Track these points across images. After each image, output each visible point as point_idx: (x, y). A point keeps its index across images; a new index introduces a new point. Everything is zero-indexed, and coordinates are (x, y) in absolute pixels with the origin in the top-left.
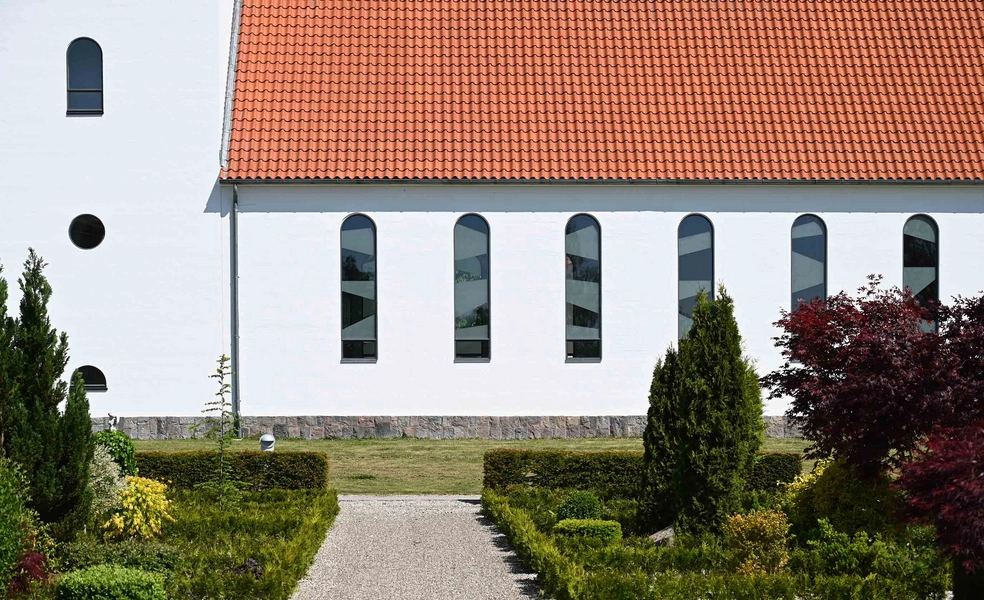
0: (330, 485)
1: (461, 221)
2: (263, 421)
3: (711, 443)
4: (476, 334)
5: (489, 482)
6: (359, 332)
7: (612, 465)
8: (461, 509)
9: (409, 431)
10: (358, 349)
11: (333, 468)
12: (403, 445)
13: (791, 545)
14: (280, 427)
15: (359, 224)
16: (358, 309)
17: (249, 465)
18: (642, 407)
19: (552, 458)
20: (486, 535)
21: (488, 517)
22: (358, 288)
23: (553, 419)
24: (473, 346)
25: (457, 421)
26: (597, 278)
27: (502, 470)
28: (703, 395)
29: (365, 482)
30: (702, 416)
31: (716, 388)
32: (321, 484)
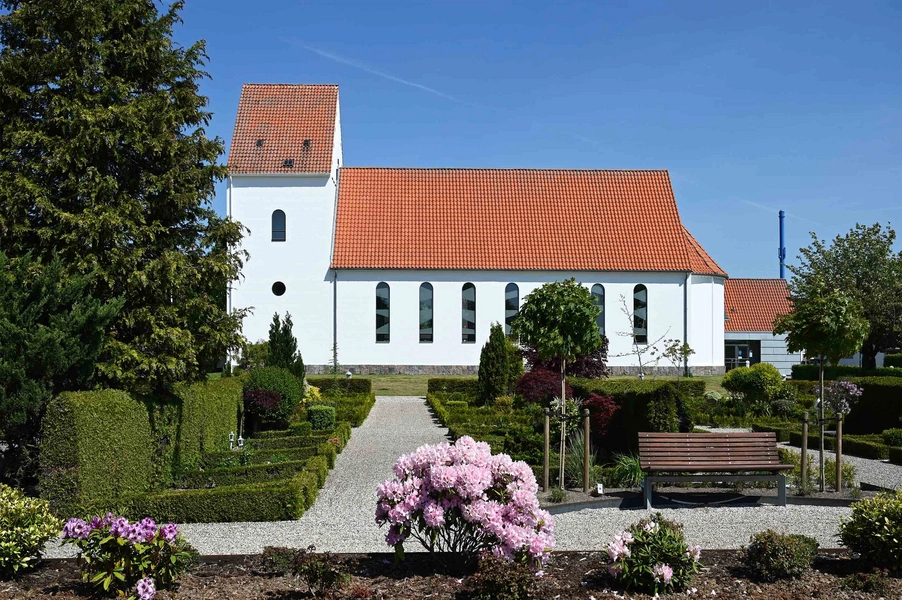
0: (372, 391)
1: (422, 285)
2: (346, 367)
3: (496, 375)
4: (427, 331)
5: (429, 391)
6: (383, 331)
7: (471, 383)
8: (420, 401)
9: (401, 371)
10: (383, 338)
11: (373, 386)
12: (399, 377)
13: (514, 408)
14: (352, 369)
15: (383, 286)
16: (382, 321)
17: (343, 383)
18: (477, 362)
19: (452, 382)
20: (427, 408)
21: (428, 403)
22: (383, 312)
23: (457, 367)
24: (426, 337)
25: (420, 367)
26: (474, 309)
27: (434, 386)
28: (494, 358)
29: (385, 391)
30: (493, 364)
31: (497, 356)
32: (369, 391)
